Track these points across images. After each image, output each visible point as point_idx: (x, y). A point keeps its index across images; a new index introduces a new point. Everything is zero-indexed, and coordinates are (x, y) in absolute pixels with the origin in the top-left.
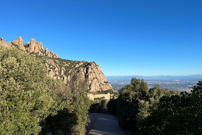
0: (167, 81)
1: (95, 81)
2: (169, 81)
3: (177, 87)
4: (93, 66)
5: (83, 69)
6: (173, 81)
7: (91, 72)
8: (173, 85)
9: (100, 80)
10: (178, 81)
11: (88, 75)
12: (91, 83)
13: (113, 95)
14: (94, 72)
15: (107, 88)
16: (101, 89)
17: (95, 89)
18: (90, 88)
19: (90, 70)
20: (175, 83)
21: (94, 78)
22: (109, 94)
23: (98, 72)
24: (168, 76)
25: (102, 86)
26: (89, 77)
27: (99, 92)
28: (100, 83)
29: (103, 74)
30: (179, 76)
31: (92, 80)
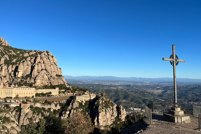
0: (138, 82)
1: (43, 73)
2: (141, 83)
3: (147, 88)
4: (43, 55)
5: (31, 59)
6: (144, 83)
7: (40, 62)
8: (143, 86)
9: (50, 72)
10: (148, 83)
11: (35, 66)
12: (37, 76)
13: (64, 90)
14: (44, 63)
15: (59, 83)
16: (50, 83)
17: (42, 83)
18: (35, 81)
19: (38, 60)
20: (145, 84)
21: (42, 70)
22: (57, 89)
23: (49, 62)
24: (140, 78)
25: (52, 79)
26: (36, 68)
27: (46, 87)
28: (49, 76)
29: (56, 65)
30: (149, 79)
31: (39, 71)
